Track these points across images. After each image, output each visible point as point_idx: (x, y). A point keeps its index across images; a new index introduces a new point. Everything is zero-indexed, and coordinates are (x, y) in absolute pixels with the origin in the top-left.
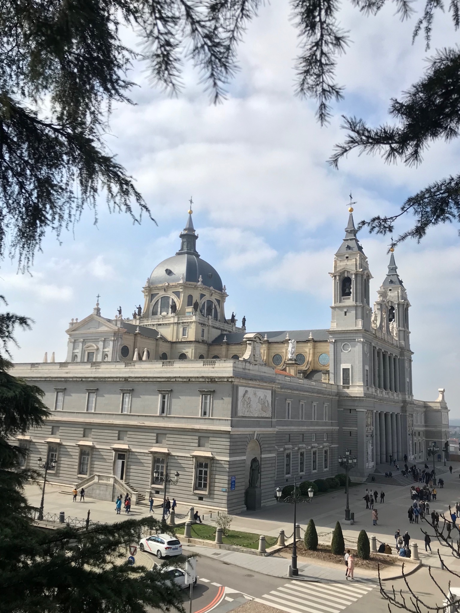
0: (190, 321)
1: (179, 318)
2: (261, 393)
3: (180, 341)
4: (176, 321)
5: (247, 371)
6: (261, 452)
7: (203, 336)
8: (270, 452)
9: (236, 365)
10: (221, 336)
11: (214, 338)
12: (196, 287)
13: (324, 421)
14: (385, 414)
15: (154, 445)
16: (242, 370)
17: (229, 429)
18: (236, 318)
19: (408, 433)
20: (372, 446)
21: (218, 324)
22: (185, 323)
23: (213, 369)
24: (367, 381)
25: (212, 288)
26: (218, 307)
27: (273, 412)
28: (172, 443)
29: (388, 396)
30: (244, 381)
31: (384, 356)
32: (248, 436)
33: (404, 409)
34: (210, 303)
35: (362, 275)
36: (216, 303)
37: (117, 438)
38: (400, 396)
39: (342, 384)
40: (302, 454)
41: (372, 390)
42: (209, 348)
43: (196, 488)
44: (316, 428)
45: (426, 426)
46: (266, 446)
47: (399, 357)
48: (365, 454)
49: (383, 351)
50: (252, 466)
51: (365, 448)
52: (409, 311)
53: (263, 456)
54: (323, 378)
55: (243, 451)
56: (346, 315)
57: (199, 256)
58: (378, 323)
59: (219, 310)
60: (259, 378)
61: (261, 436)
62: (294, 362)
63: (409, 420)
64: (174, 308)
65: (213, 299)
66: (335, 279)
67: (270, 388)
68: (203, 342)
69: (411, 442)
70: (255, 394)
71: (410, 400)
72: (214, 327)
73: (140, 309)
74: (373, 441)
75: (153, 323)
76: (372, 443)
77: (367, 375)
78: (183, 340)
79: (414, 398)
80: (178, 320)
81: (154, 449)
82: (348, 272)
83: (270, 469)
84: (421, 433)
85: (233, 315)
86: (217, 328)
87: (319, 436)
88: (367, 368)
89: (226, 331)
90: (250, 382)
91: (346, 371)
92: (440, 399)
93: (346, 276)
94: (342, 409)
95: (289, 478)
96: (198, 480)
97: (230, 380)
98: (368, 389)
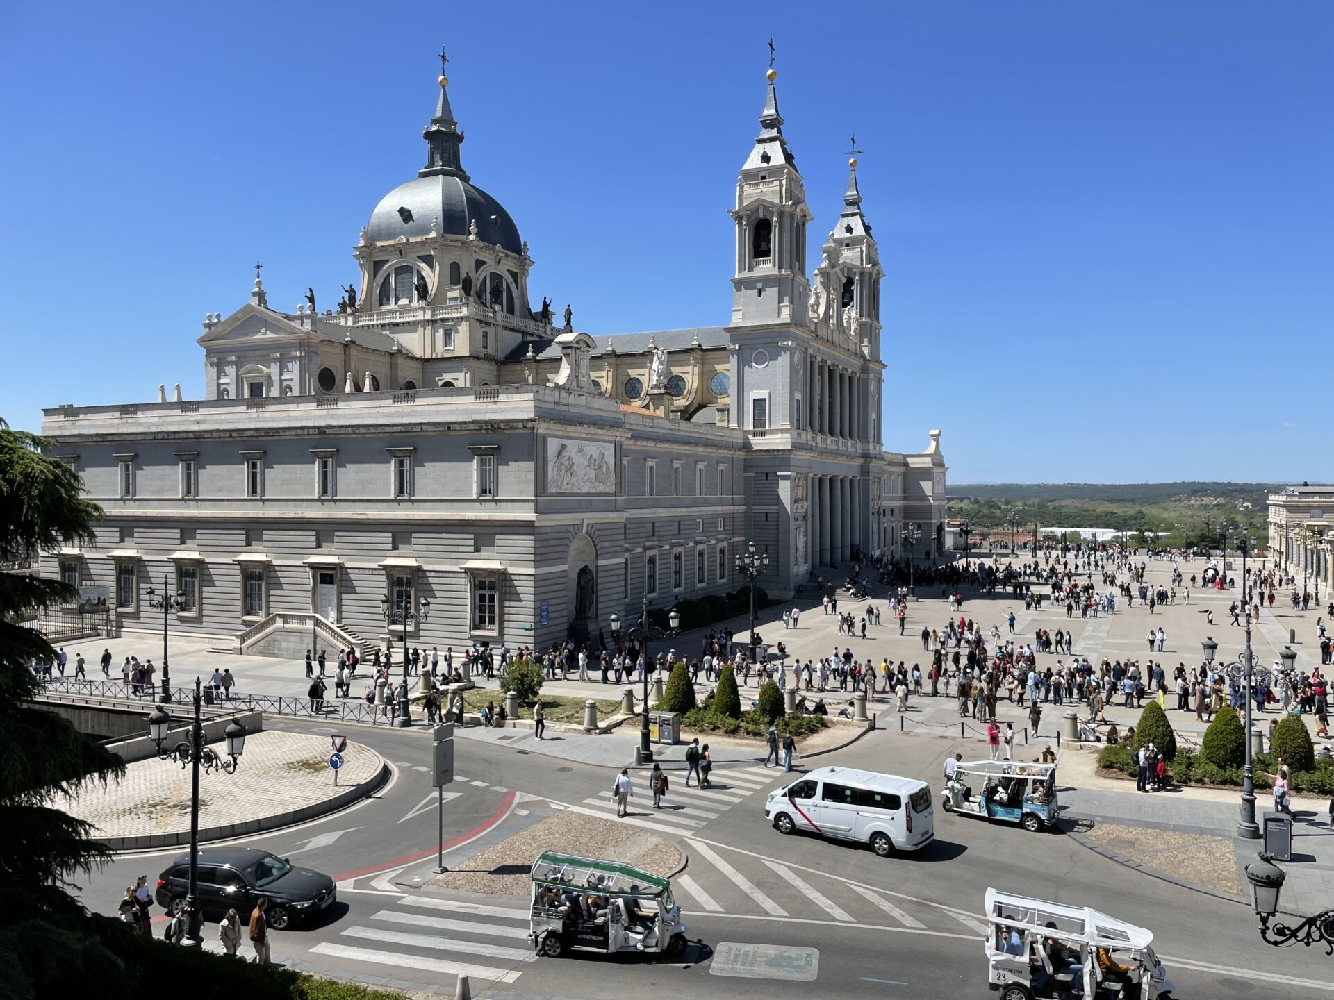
0: (456, 315)
1: (433, 310)
2: (592, 449)
3: (439, 356)
4: (428, 316)
5: (564, 408)
6: (597, 556)
7: (485, 347)
8: (614, 555)
9: (540, 396)
10: (522, 348)
11: (508, 351)
12: (466, 246)
13: (719, 496)
14: (831, 480)
15: (388, 553)
16: (552, 406)
17: (530, 516)
18: (551, 309)
19: (871, 511)
20: (806, 536)
21: (515, 321)
22: (447, 319)
23: (494, 406)
24: (798, 420)
25: (498, 247)
26: (513, 287)
27: (619, 482)
28: (424, 548)
29: (835, 447)
30: (558, 427)
31: (831, 373)
32: (571, 529)
33: (865, 471)
34: (496, 277)
35: (792, 215)
36: (510, 280)
37: (314, 545)
38: (859, 445)
39: (751, 428)
40: (678, 557)
41: (807, 437)
42: (499, 370)
43: (475, 627)
44: (703, 509)
45: (905, 499)
46: (607, 544)
47: (858, 375)
48: (792, 551)
49: (829, 363)
50: (579, 580)
51: (792, 540)
52: (881, 287)
53: (601, 563)
54: (718, 418)
55: (561, 555)
56: (760, 295)
57: (469, 179)
58: (822, 311)
59: (515, 293)
60: (587, 421)
61: (598, 527)
62: (662, 391)
63: (874, 488)
64: (423, 291)
65: (502, 270)
66: (740, 224)
67: (612, 438)
68: (487, 358)
69: (875, 526)
70: (581, 451)
71: (877, 452)
72: (507, 328)
73: (352, 293)
74: (806, 528)
75: (382, 322)
76: (806, 532)
77: (798, 410)
78: (446, 355)
79: (884, 449)
80: (433, 315)
81: (390, 562)
82: (765, 207)
83: (616, 584)
84: (896, 511)
85: (545, 302)
86: (513, 330)
87: (708, 523)
88: (798, 396)
89: (532, 335)
90: (570, 428)
91: (759, 403)
92: (932, 448)
93: (761, 216)
94: (753, 474)
95: (655, 599)
96: (477, 611)
97: (529, 425)
98: (799, 434)
